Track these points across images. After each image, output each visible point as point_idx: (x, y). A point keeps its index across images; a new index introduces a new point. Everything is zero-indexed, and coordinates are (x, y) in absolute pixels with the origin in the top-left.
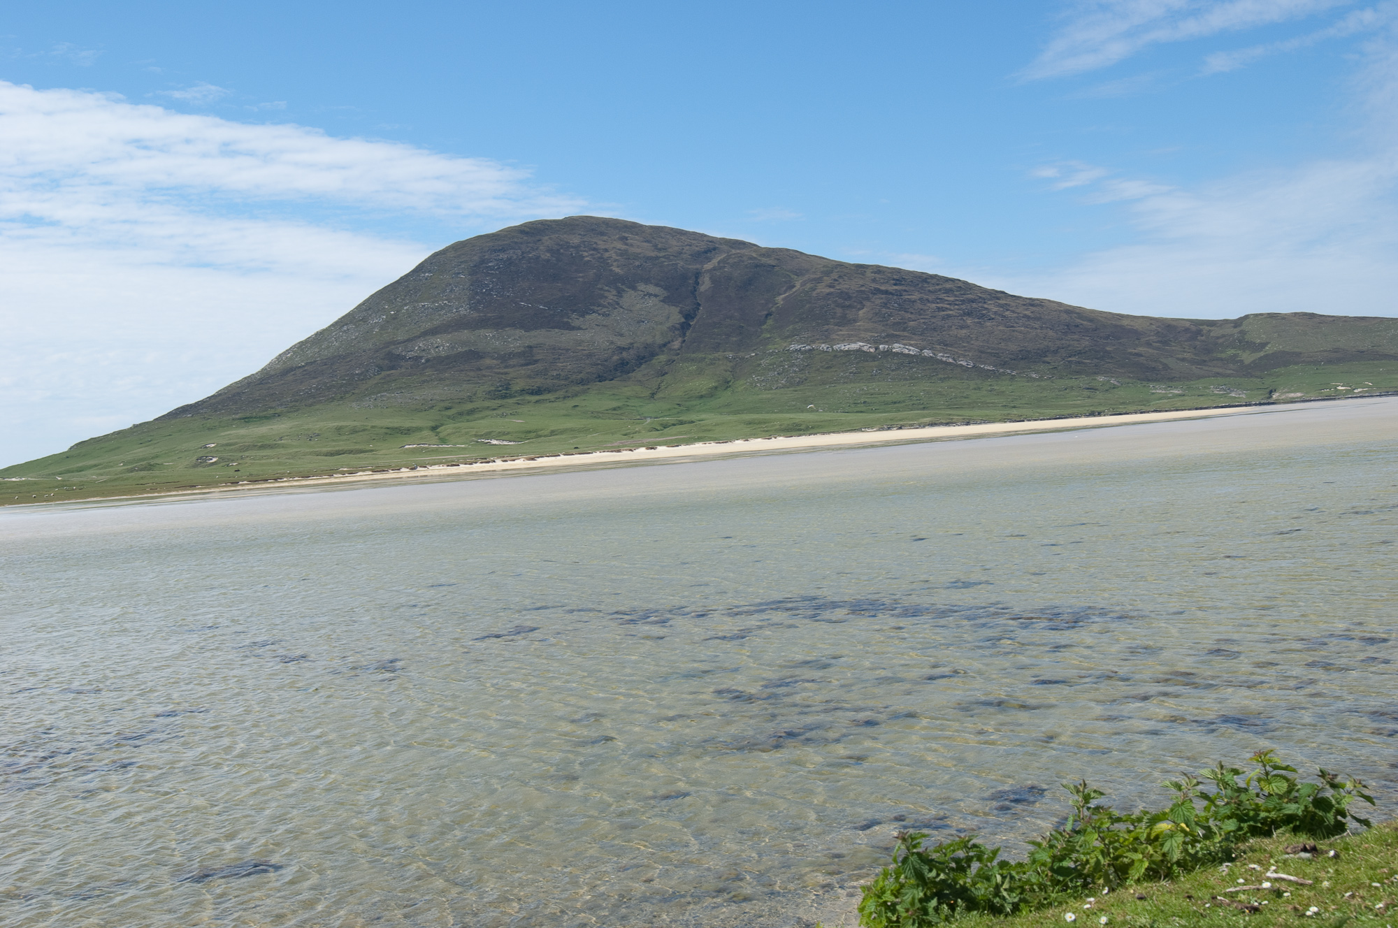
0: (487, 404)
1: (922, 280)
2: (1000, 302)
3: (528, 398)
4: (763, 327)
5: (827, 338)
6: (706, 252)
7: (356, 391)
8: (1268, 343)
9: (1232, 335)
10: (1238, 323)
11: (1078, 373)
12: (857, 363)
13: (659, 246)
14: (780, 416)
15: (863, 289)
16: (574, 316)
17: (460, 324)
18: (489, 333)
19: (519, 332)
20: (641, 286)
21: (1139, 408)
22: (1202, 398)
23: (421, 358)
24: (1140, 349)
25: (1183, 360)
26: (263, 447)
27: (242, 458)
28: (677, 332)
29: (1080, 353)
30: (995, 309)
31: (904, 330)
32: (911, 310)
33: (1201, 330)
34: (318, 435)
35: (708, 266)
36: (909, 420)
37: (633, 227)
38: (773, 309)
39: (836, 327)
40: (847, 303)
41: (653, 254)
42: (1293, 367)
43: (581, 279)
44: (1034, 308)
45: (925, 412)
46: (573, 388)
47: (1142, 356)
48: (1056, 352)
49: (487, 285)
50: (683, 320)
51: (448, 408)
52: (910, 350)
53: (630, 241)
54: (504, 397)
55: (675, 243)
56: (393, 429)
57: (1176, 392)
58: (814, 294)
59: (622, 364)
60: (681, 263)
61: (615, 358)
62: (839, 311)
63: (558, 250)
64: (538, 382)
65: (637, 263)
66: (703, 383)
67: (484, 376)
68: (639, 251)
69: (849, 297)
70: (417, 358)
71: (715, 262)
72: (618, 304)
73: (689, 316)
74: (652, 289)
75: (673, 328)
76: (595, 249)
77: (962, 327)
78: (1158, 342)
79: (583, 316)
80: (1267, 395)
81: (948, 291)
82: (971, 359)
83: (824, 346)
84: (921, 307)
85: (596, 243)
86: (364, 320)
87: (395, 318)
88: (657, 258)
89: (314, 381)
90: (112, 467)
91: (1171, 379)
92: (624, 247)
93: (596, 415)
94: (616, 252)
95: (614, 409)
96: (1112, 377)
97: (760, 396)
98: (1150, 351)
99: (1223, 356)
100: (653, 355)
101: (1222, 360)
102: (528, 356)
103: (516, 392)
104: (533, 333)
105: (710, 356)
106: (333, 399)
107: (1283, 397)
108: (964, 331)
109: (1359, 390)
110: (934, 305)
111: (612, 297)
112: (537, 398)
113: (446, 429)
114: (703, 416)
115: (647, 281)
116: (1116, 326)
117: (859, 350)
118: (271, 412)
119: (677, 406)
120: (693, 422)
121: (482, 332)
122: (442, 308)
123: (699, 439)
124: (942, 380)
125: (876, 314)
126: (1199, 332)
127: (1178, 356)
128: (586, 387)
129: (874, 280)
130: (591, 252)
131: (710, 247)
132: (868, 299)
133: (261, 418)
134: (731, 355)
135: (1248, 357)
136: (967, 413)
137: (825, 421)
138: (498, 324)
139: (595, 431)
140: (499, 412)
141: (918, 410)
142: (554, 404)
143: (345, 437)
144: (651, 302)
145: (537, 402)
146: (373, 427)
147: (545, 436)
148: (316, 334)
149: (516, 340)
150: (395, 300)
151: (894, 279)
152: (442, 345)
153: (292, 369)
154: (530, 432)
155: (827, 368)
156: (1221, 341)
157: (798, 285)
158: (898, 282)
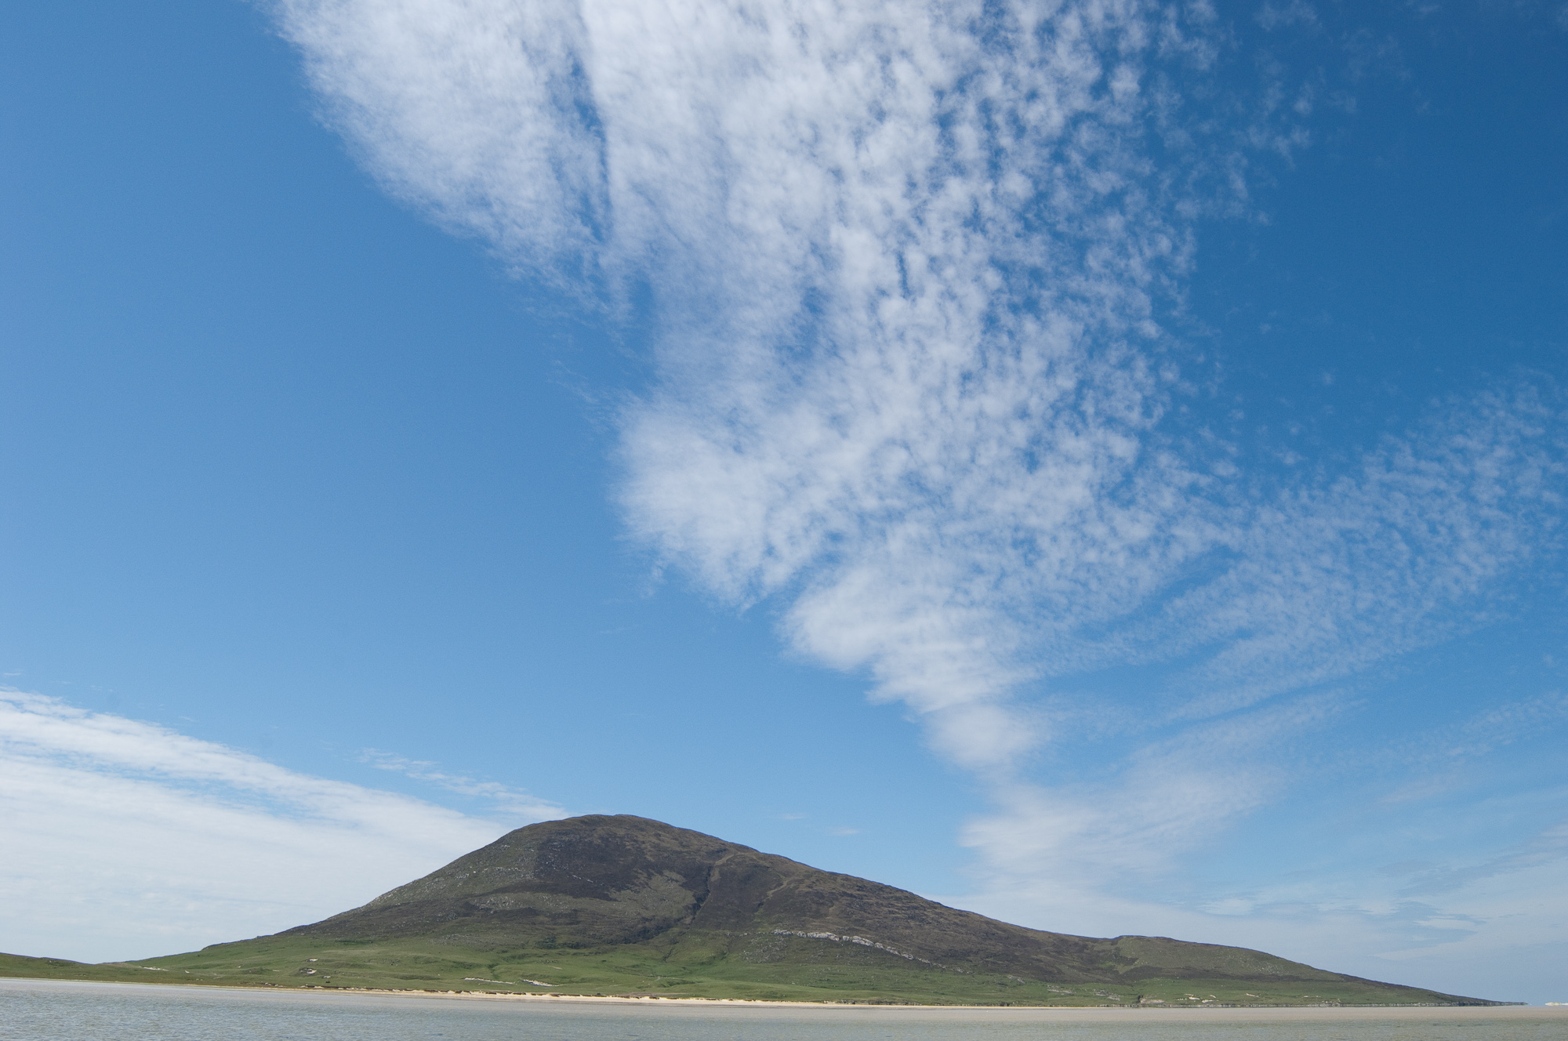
0: (535, 951)
1: (879, 888)
2: (937, 911)
3: (568, 950)
4: (756, 913)
5: (803, 927)
6: (718, 852)
7: (436, 930)
8: (1137, 959)
9: (1110, 951)
10: (1114, 941)
11: (992, 970)
12: (825, 948)
13: (684, 843)
14: (762, 984)
15: (834, 891)
16: (613, 890)
17: (525, 887)
18: (546, 896)
19: (569, 898)
20: (667, 873)
21: (1039, 1002)
22: (1087, 999)
23: (491, 909)
24: (1041, 956)
25: (1073, 967)
26: (354, 966)
27: (335, 973)
28: (689, 911)
29: (995, 955)
30: (932, 916)
31: (863, 926)
32: (869, 911)
33: (1086, 945)
34: (399, 961)
35: (719, 862)
36: (861, 997)
37: (666, 828)
38: (765, 900)
39: (811, 919)
40: (821, 901)
41: (678, 849)
42: (1156, 979)
43: (621, 863)
44: (962, 918)
45: (874, 992)
46: (605, 946)
47: (1039, 961)
48: (976, 953)
49: (550, 859)
50: (695, 902)
51: (504, 952)
52: (866, 942)
53: (662, 838)
54: (550, 948)
55: (696, 842)
56: (459, 963)
57: (1066, 992)
58: (797, 892)
59: (645, 931)
60: (699, 858)
61: (640, 926)
62: (814, 906)
63: (607, 839)
64: (578, 938)
65: (666, 855)
66: (705, 953)
67: (537, 929)
68: (668, 845)
69: (823, 897)
70: (488, 910)
71: (724, 860)
72: (647, 884)
73: (700, 899)
74: (674, 876)
75: (686, 908)
76: (635, 841)
77: (906, 928)
78: (1055, 952)
79: (619, 891)
80: (1137, 1000)
81: (898, 899)
82: (912, 953)
83: (800, 933)
84: (877, 909)
85: (637, 836)
86: (452, 875)
87: (475, 876)
88: (681, 852)
89: (405, 918)
90: (231, 968)
91: (1064, 982)
92: (657, 841)
93: (618, 969)
94: (650, 845)
95: (634, 966)
96: (1019, 976)
97: (748, 968)
98: (1049, 958)
99: (1103, 966)
100: (669, 927)
101: (1102, 969)
102: (573, 917)
103: (559, 944)
104: (579, 900)
105: (713, 933)
106: (417, 934)
107: (1149, 1002)
108: (908, 931)
109: (1206, 1001)
110: (886, 909)
111: (643, 879)
112: (575, 951)
113: (499, 969)
114: (702, 979)
115: (671, 869)
116: (1022, 937)
117: (827, 939)
118: (367, 939)
119: (683, 969)
120: (693, 983)
121: (541, 895)
122: (513, 873)
123: (697, 996)
124: (889, 968)
125: (842, 911)
126: (1085, 947)
127: (1070, 964)
128: (614, 946)
129: (843, 885)
130: (632, 843)
131: (722, 848)
132: (837, 899)
133: (358, 943)
134: (728, 933)
135: (1122, 969)
136: (906, 995)
137: (794, 992)
138: (553, 890)
139: (616, 983)
140: (544, 959)
141: (868, 989)
142: (588, 958)
143: (420, 966)
144: (673, 885)
145: (574, 954)
146: (443, 960)
147: (577, 982)
148: (413, 882)
149: (565, 904)
150: (479, 862)
151: (857, 886)
152: (508, 901)
153: (390, 907)
154: (565, 977)
155: (802, 950)
156: (1101, 954)
157: (785, 884)
158: (860, 888)
